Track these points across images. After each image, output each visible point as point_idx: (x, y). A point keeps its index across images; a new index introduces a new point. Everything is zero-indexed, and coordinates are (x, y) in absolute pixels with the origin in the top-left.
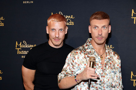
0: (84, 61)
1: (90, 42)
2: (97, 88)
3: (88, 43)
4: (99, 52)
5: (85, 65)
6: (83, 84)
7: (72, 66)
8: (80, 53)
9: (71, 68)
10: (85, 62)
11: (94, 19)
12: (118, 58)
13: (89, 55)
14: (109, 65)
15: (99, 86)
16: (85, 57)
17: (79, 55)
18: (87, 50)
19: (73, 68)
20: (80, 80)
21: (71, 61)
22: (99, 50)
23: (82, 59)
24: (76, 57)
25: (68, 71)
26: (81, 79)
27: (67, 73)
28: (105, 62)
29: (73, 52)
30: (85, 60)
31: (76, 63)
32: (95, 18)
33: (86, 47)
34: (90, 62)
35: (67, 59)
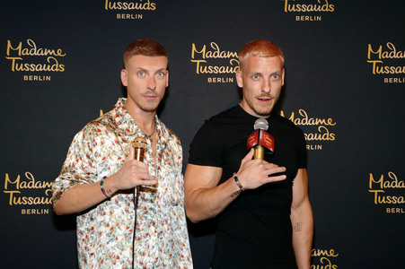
0: (116, 150)
1: (124, 108)
2: (145, 208)
3: (120, 110)
4: (145, 128)
5: (119, 158)
6: (117, 202)
7: (87, 160)
8: (107, 133)
9: (86, 165)
10: (119, 153)
11: (137, 54)
12: (178, 143)
13: (126, 137)
14: (165, 157)
15: (149, 205)
16: (118, 142)
17: (104, 136)
18: (120, 127)
19: (90, 164)
20: (114, 191)
21: (87, 149)
22: (145, 124)
23: (110, 144)
24: (98, 140)
25: (79, 171)
26: (115, 187)
27: (77, 177)
28: (159, 151)
29: (89, 128)
30: (117, 148)
31: (97, 155)
32: (141, 52)
33: (117, 120)
34: (136, 149)
35: (73, 144)
